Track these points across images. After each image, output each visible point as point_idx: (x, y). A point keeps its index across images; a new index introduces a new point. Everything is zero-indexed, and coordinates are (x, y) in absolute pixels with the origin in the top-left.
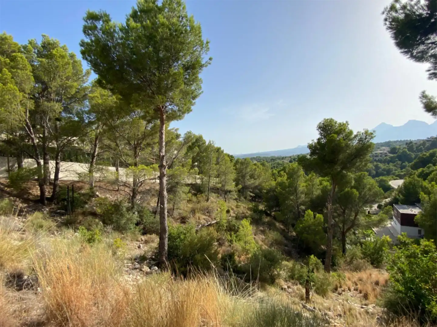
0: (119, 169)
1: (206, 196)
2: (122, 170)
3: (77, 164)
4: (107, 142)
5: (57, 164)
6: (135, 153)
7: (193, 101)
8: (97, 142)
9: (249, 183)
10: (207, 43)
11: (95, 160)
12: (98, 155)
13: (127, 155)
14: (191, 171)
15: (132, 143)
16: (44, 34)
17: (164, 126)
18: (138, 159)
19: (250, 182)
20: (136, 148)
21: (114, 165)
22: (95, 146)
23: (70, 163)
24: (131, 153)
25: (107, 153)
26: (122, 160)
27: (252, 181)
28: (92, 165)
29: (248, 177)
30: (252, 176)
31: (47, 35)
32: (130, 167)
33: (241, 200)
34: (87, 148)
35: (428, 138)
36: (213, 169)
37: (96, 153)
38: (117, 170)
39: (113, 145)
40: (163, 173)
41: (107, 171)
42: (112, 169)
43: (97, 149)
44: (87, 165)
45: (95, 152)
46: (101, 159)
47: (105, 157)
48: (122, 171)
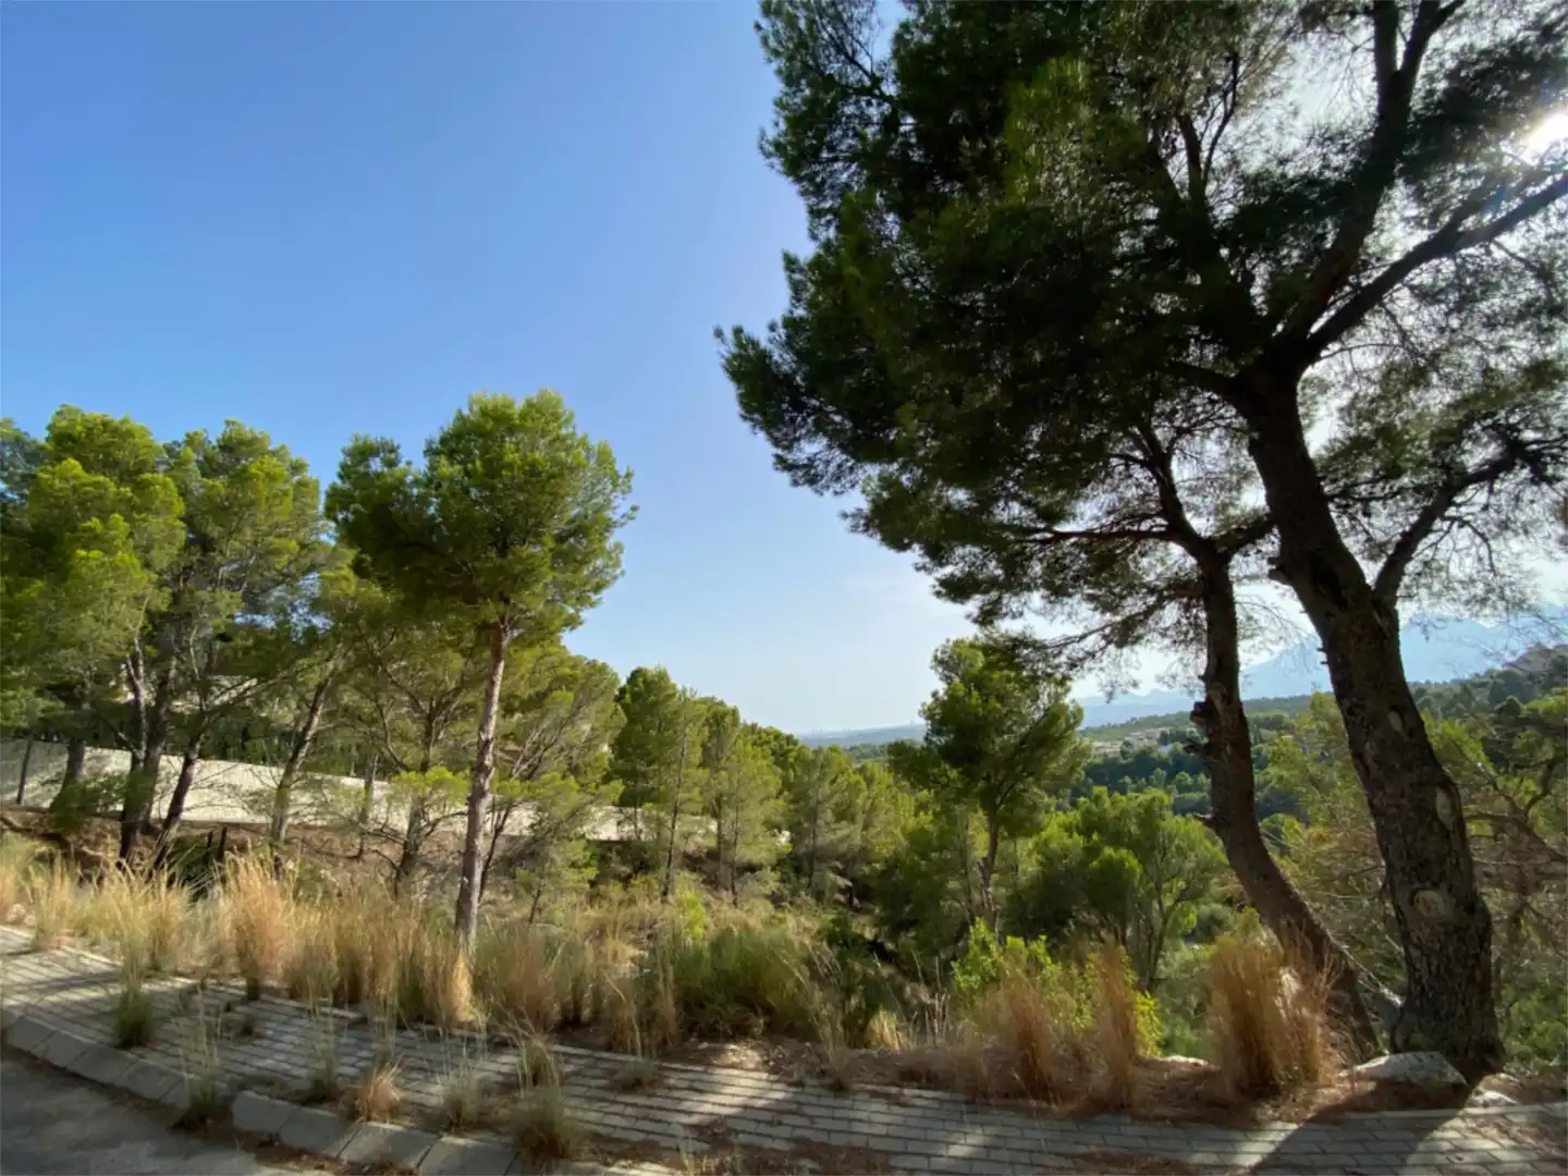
0: (376, 784)
1: (660, 883)
2: (382, 788)
3: (242, 767)
4: (348, 697)
5: (188, 763)
6: (428, 733)
7: (594, 598)
8: (322, 697)
9: (831, 837)
10: (628, 475)
11: (302, 754)
12: (315, 739)
13: (404, 738)
14: (603, 788)
15: (424, 705)
16: (231, 419)
17: (502, 664)
18: (433, 751)
19: (834, 834)
20: (430, 718)
21: (361, 770)
22: (314, 710)
23: (224, 764)
24: (414, 729)
25: (347, 732)
26: (387, 753)
27: (844, 829)
28: (288, 773)
29: (829, 816)
30: (844, 814)
31: (239, 420)
32: (404, 774)
33: (799, 901)
34: (284, 713)
35: (1477, 675)
36: (692, 780)
37: (311, 733)
38: (368, 786)
39: (368, 707)
40: (482, 787)
41: (335, 787)
42: (353, 782)
43: (316, 720)
44: (274, 769)
45: (306, 729)
46: (322, 752)
47: (338, 743)
48: (380, 788)
